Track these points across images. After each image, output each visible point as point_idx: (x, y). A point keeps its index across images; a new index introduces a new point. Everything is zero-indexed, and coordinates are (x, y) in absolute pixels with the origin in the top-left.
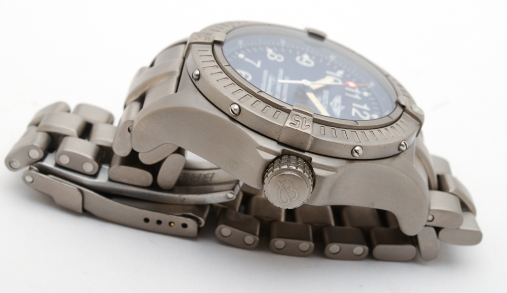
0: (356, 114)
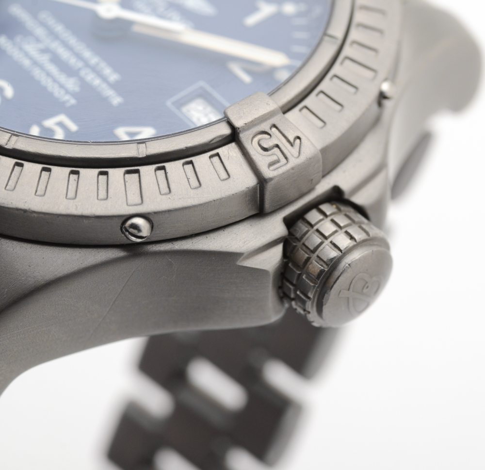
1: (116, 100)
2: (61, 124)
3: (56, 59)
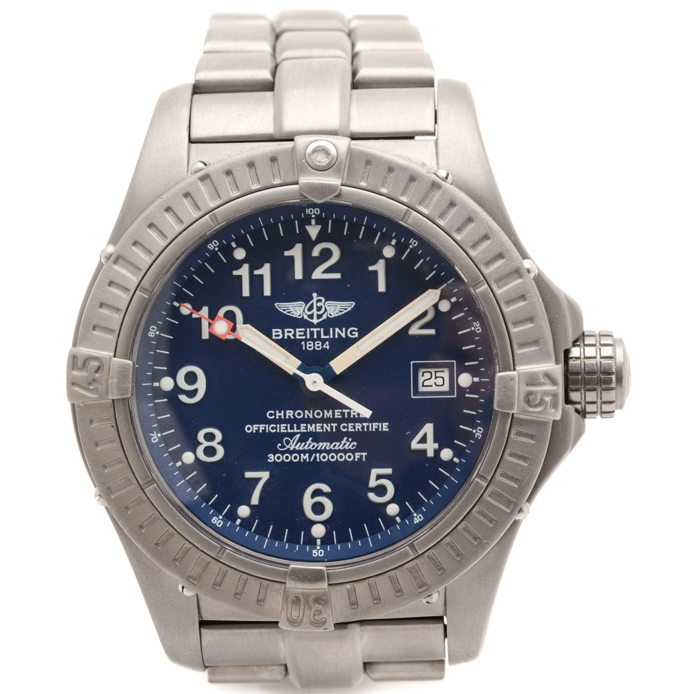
1: (385, 427)
2: (379, 477)
3: (317, 437)
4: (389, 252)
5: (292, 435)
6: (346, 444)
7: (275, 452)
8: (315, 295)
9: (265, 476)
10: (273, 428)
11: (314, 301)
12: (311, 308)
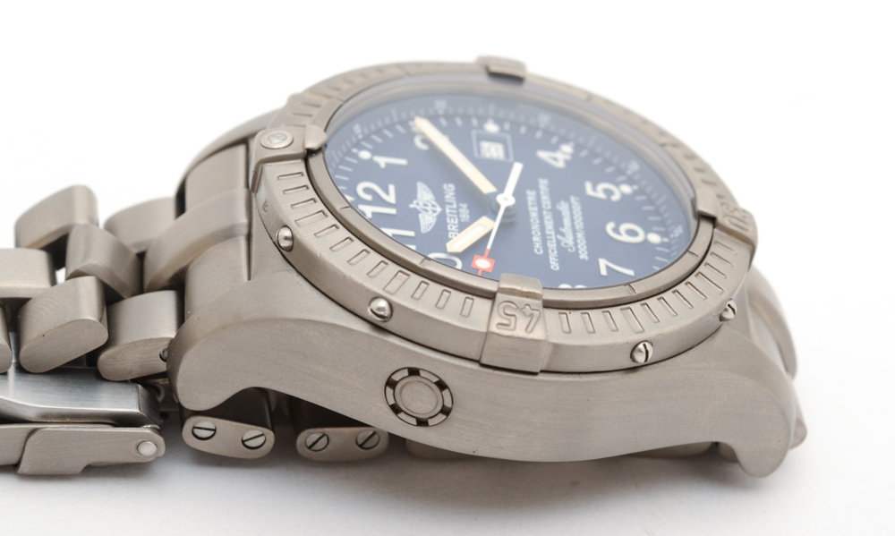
0: (387, 192)
3: (558, 225)
4: (365, 155)
5: (558, 242)
6: (563, 207)
7: (576, 253)
8: (411, 206)
9: (603, 263)
10: (553, 251)
11: (418, 207)
12: (426, 211)
